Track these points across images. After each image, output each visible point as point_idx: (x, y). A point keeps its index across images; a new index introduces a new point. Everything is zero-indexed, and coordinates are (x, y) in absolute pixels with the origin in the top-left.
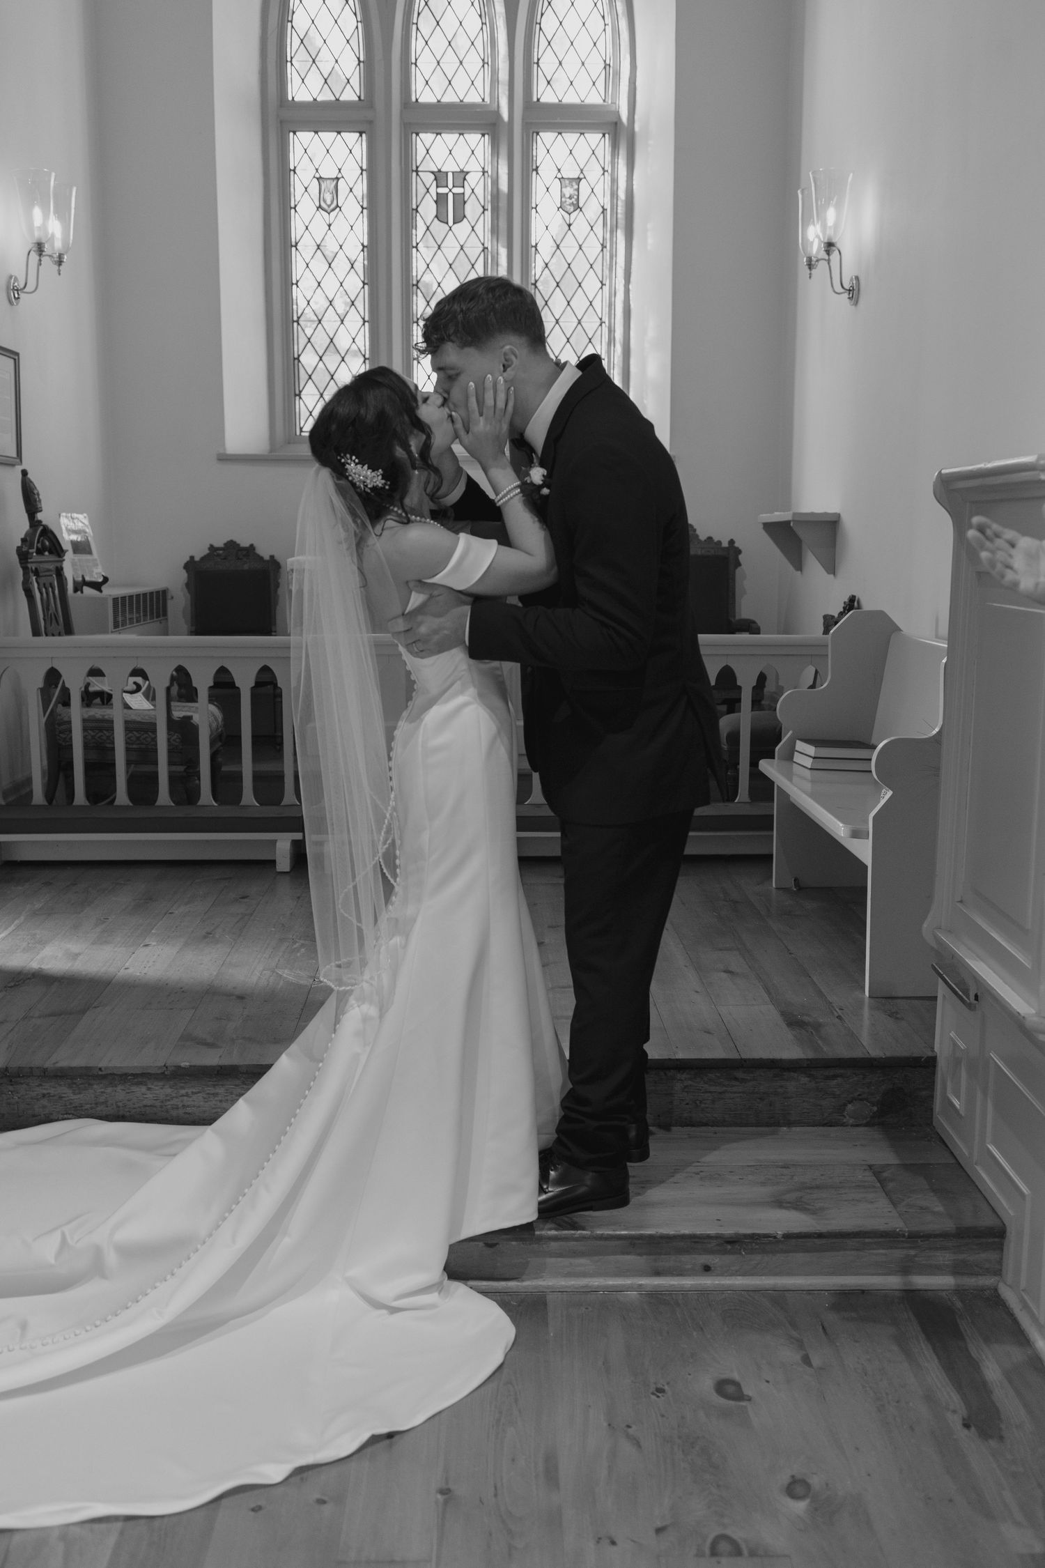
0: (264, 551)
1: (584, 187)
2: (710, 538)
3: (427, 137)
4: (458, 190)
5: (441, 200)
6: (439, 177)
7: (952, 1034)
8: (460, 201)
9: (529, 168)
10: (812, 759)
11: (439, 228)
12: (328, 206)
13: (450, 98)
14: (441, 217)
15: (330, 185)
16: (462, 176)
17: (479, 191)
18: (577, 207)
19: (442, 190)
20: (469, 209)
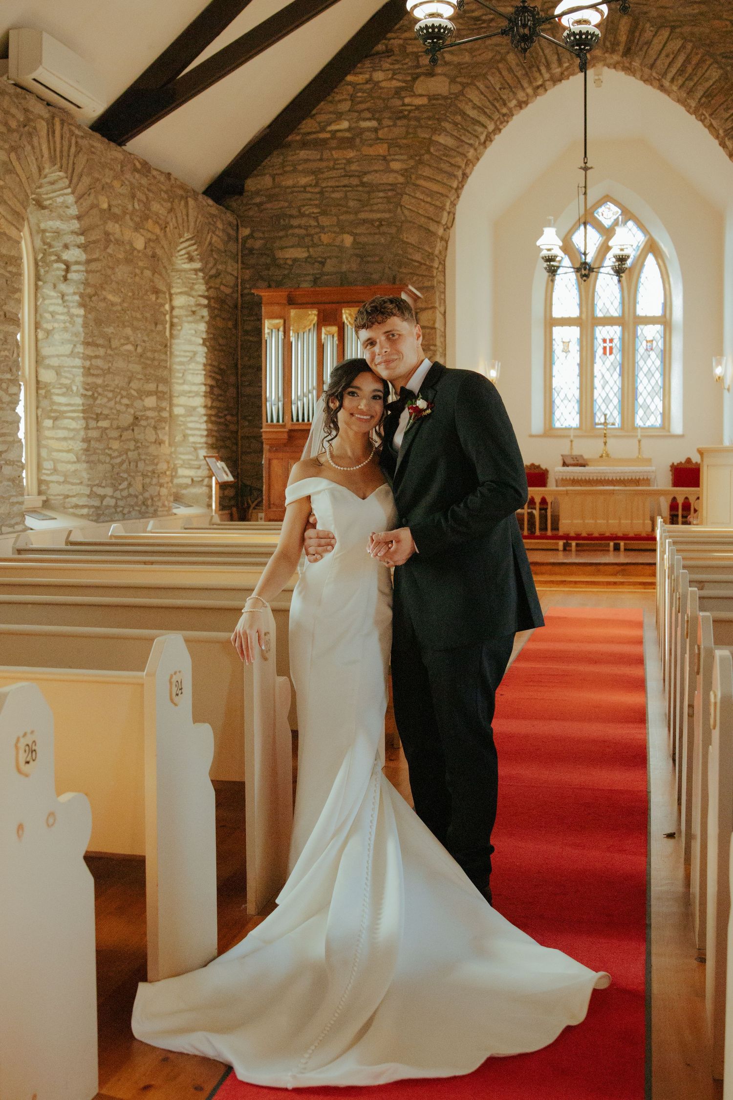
0: (543, 467)
1: (654, 343)
2: (696, 463)
3: (600, 328)
4: (611, 345)
5: (605, 348)
6: (604, 341)
8: (611, 348)
9: (635, 336)
11: (604, 357)
12: (566, 351)
13: (608, 315)
14: (605, 353)
15: (566, 344)
16: (611, 341)
17: (618, 345)
18: (652, 349)
19: (605, 345)
20: (614, 351)
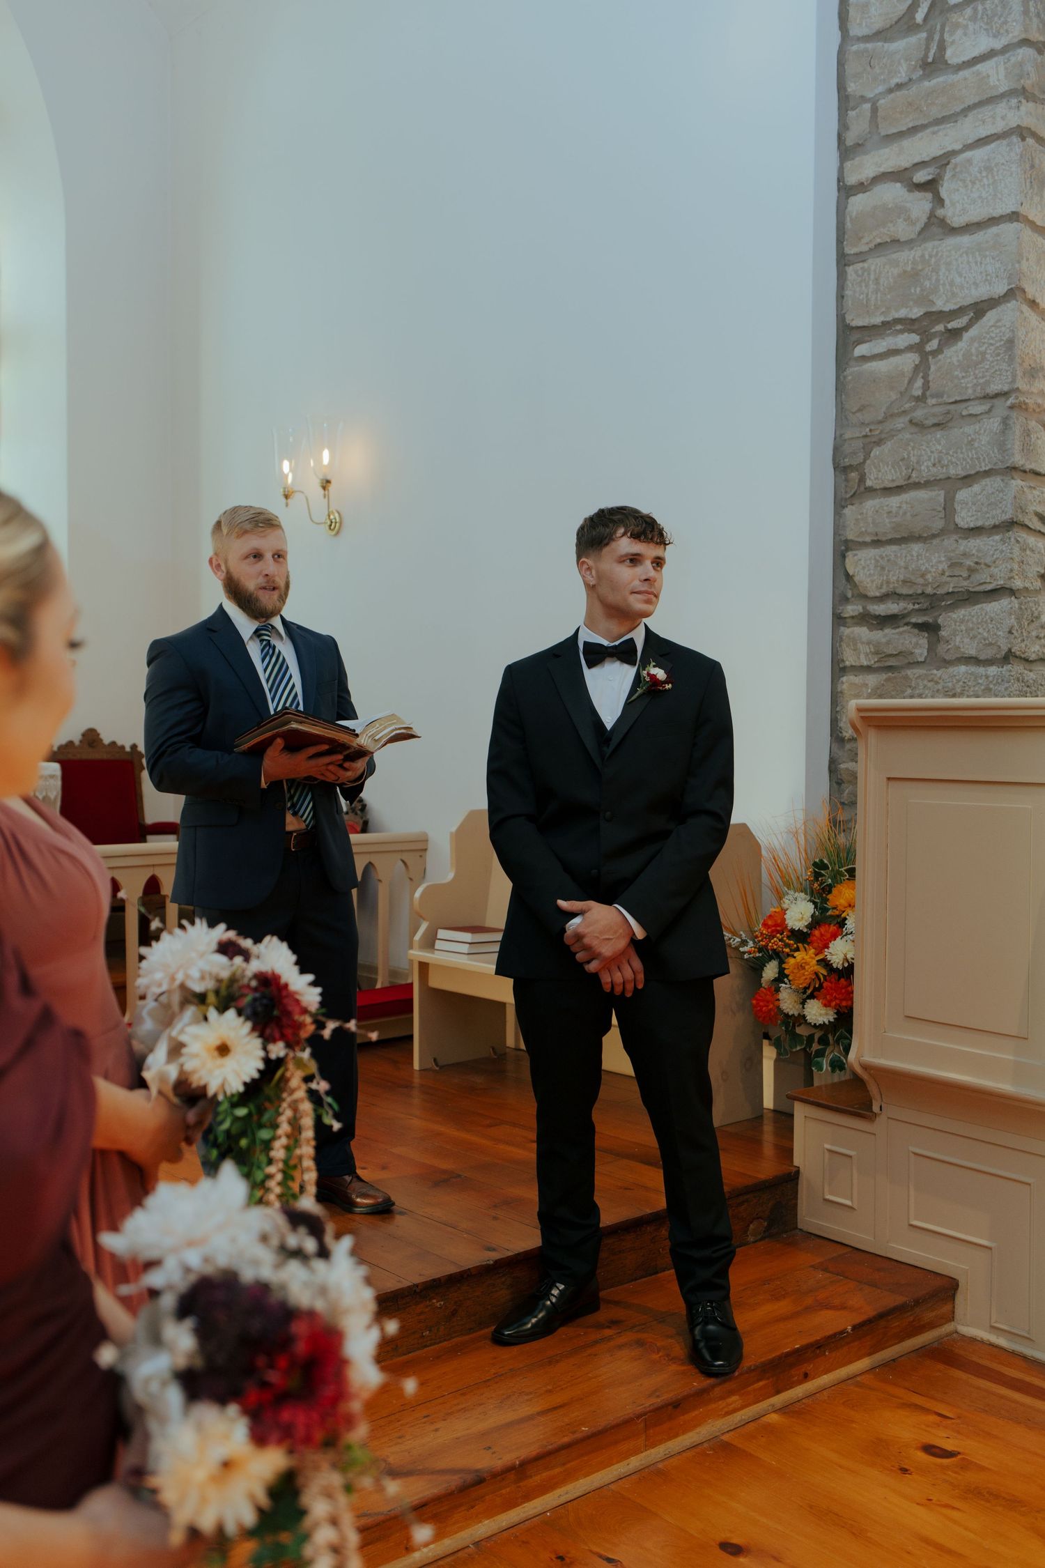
2: (114, 743)
7: (827, 1146)
10: (468, 945)
